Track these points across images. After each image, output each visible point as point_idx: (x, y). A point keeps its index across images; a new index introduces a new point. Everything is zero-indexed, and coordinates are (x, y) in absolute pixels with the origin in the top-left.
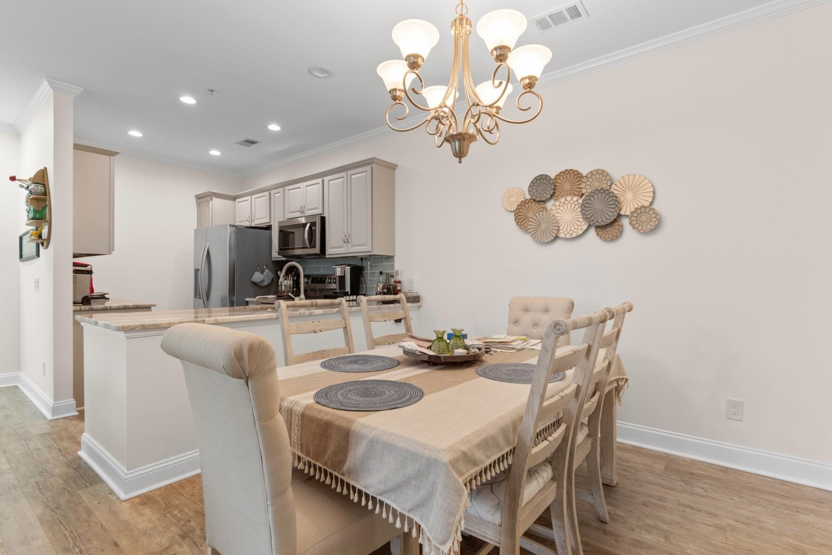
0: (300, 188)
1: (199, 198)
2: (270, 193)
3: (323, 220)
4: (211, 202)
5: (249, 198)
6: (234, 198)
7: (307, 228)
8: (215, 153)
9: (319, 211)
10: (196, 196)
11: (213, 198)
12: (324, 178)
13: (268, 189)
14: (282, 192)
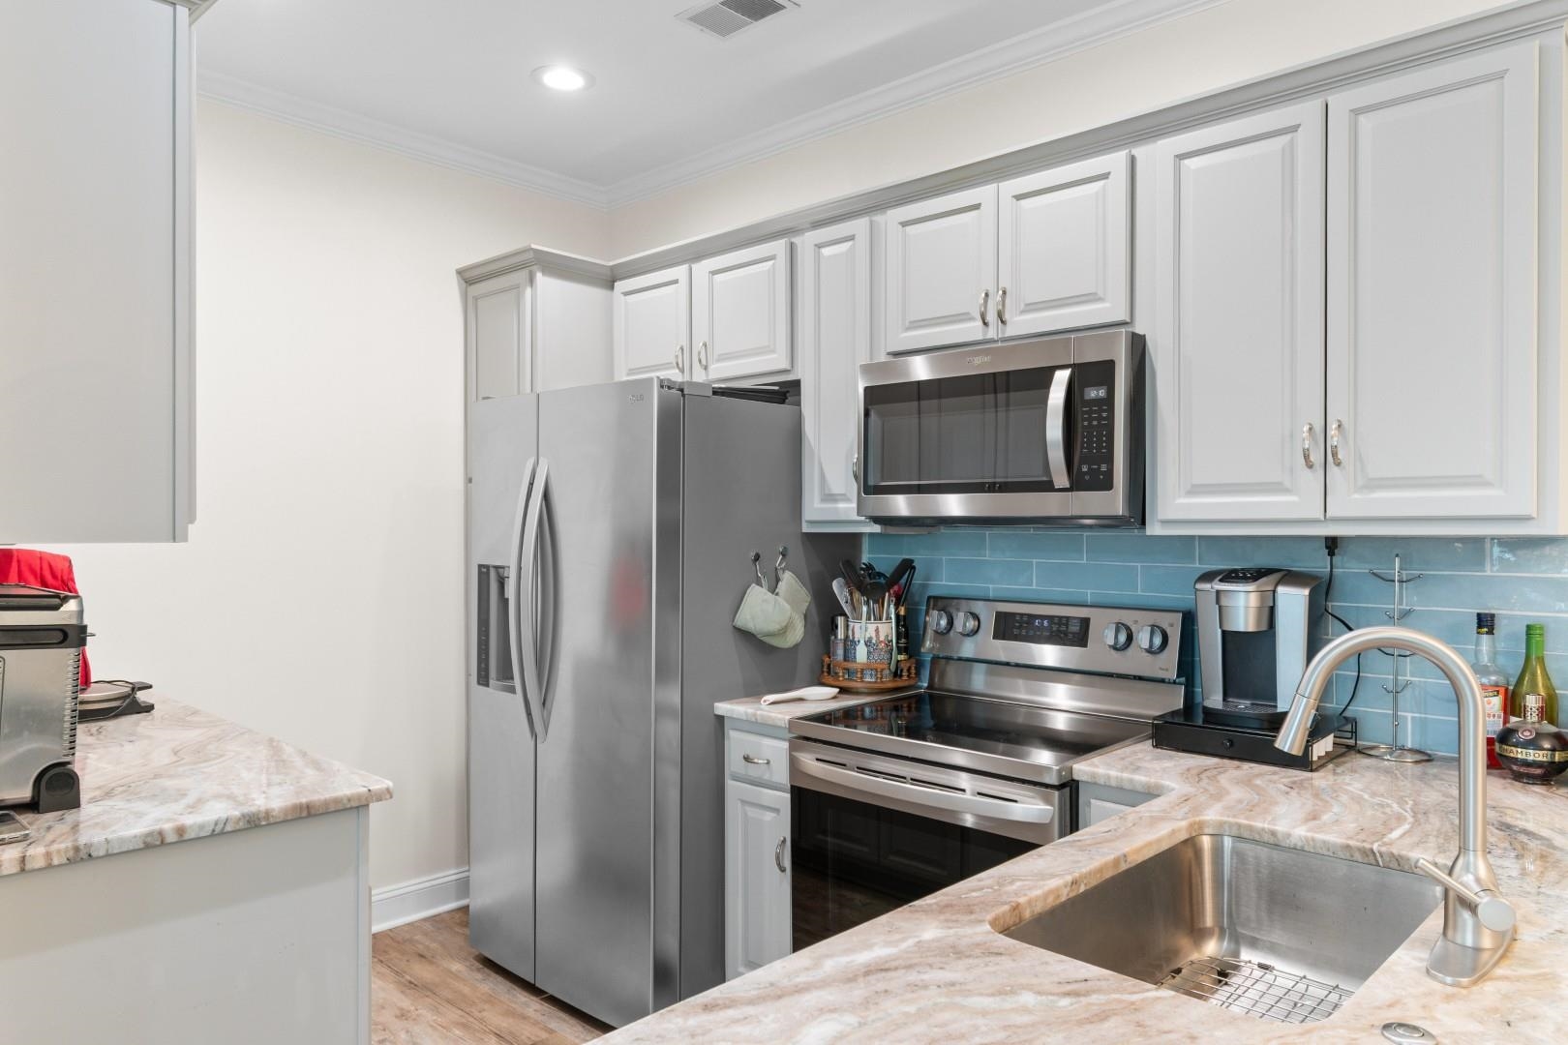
0: (977, 207)
1: (469, 278)
2: (792, 247)
3: (1138, 346)
4: (529, 291)
5: (679, 272)
6: (609, 279)
7: (1057, 395)
8: (563, 79)
9: (1110, 309)
10: (460, 272)
11: (539, 276)
12: (1135, 152)
13: (785, 230)
14: (862, 240)
